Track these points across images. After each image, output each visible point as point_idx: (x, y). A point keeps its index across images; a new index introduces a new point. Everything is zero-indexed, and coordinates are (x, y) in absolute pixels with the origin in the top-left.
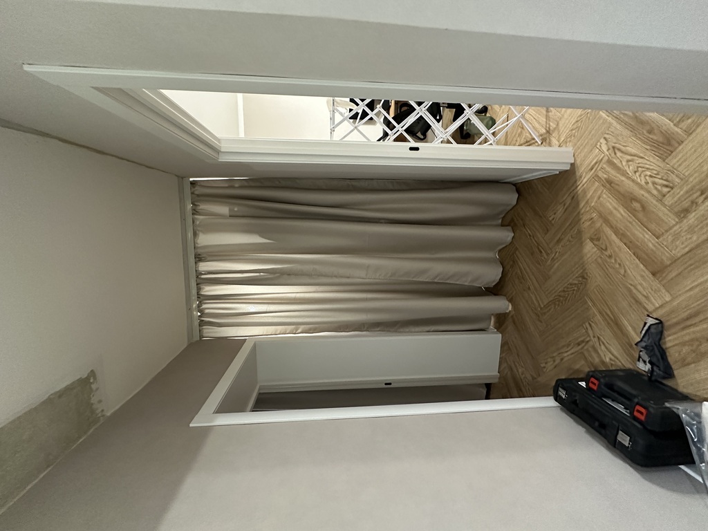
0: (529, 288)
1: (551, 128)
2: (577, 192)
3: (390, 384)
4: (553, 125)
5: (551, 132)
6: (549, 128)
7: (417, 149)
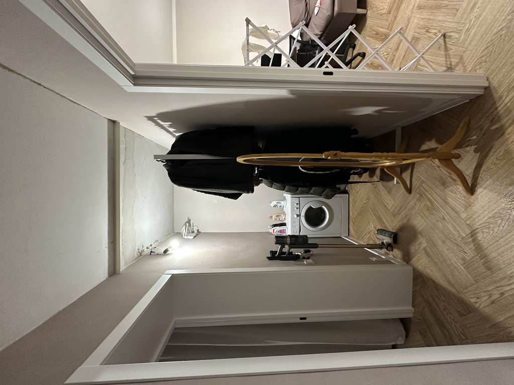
1: (453, 64)
2: (498, 113)
3: (305, 318)
4: (454, 61)
5: (453, 67)
6: (451, 65)
7: (331, 73)
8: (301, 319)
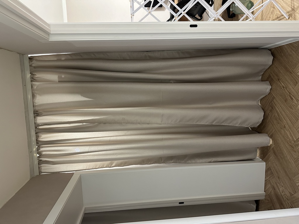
0: (285, 127)
3: (183, 203)
4: (296, 5)
5: (295, 9)
7: (196, 26)
8: (180, 203)
